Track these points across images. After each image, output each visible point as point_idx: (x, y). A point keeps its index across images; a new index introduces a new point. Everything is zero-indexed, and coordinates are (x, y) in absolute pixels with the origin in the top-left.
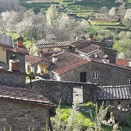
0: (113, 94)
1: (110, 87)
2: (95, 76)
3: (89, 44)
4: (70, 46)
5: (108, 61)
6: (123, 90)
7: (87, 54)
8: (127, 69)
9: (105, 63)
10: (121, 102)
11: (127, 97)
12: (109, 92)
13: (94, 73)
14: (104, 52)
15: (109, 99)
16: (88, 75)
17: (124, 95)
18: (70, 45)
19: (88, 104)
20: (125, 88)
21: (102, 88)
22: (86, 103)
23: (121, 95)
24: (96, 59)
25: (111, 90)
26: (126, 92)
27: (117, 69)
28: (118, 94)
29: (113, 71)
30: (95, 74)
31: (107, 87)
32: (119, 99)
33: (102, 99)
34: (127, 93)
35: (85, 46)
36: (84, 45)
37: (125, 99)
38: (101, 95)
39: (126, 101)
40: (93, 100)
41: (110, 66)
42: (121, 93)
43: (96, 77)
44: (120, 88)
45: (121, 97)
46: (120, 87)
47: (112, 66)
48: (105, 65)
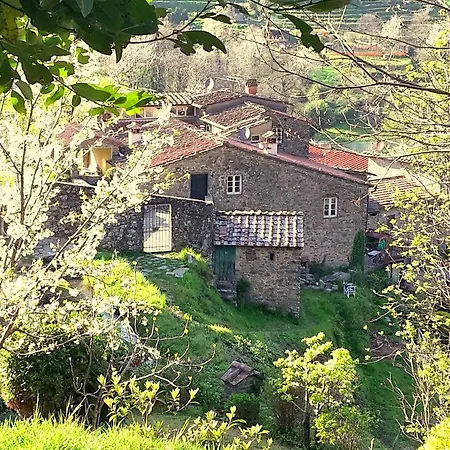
0: (256, 233)
1: (254, 215)
2: (234, 187)
3: (241, 100)
4: (188, 104)
5: (274, 147)
6: (287, 222)
7: (225, 128)
8: (323, 173)
9: (265, 152)
10: (276, 255)
11: (295, 240)
12: (247, 226)
13: (230, 179)
14: (270, 123)
15: (243, 244)
16: (212, 182)
17: (287, 235)
18: (190, 102)
19: (181, 255)
20: (295, 218)
21: (230, 215)
22: (178, 251)
23: (279, 236)
24: (249, 142)
25: (255, 222)
26: (295, 228)
27: (296, 172)
28: (270, 233)
29: (282, 175)
30: (234, 181)
31: (245, 212)
32: (271, 247)
33: (226, 243)
34: (295, 232)
35: (228, 108)
36: (227, 103)
37: (288, 248)
38: (224, 232)
39: (290, 253)
40: (201, 244)
41: (277, 160)
42: (279, 231)
43: (237, 190)
44: (279, 218)
45: (278, 241)
46: (282, 215)
47: (282, 162)
48: (262, 159)
